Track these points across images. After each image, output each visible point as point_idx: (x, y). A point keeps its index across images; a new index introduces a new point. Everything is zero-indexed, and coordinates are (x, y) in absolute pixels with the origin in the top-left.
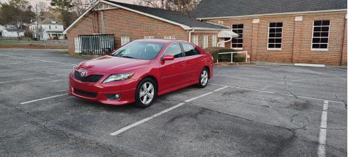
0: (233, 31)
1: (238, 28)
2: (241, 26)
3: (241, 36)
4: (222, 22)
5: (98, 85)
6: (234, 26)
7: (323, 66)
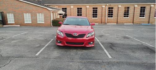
0: (62, 11)
1: (64, 9)
2: (66, 9)
3: (66, 13)
4: (57, 7)
5: (85, 38)
6: (63, 9)
7: (98, 24)
